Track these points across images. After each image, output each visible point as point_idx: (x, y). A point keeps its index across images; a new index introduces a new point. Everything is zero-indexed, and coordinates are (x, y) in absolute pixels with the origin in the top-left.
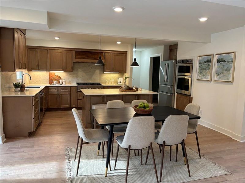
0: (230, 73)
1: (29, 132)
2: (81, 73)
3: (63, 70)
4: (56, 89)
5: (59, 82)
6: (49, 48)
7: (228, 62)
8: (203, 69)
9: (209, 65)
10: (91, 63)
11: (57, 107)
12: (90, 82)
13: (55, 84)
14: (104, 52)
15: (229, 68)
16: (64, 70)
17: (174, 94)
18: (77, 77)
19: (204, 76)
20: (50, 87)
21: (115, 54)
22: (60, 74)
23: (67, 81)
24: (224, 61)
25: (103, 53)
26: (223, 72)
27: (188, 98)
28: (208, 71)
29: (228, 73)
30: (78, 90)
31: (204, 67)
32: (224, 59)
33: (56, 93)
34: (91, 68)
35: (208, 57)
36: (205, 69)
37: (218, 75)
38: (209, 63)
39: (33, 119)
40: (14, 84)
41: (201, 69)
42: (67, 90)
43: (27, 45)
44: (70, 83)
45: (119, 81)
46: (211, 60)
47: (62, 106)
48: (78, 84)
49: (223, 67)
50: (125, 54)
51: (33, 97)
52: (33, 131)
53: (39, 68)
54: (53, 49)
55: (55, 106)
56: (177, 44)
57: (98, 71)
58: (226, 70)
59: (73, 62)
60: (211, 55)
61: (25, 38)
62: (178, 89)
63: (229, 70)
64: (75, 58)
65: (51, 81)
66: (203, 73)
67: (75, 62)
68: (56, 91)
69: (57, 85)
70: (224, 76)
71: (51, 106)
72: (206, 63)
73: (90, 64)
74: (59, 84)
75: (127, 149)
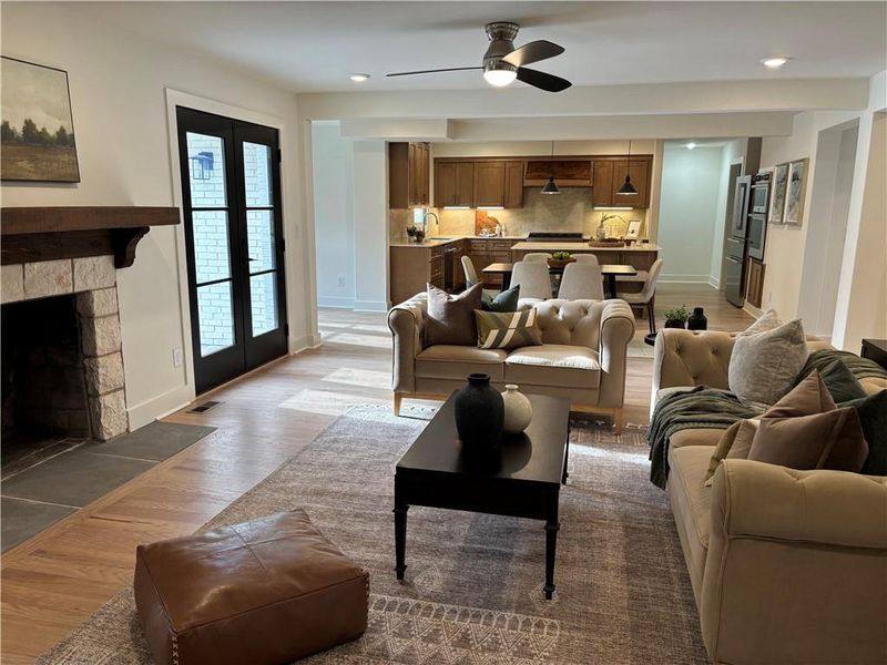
2: (540, 211)
3: (501, 206)
4: (485, 245)
5: (493, 231)
6: (476, 160)
8: (779, 195)
12: (561, 231)
13: (486, 234)
16: (505, 204)
18: (532, 219)
19: (778, 212)
21: (621, 164)
22: (497, 213)
23: (510, 230)
25: (592, 163)
27: (760, 268)
31: (780, 190)
33: (484, 253)
40: (408, 228)
44: (516, 232)
45: (630, 230)
50: (647, 163)
51: (430, 249)
53: (456, 202)
54: (483, 160)
57: (580, 206)
59: (524, 187)
64: (528, 178)
65: (478, 229)
66: (778, 205)
68: (484, 249)
69: (487, 237)
72: (783, 182)
74: (493, 235)
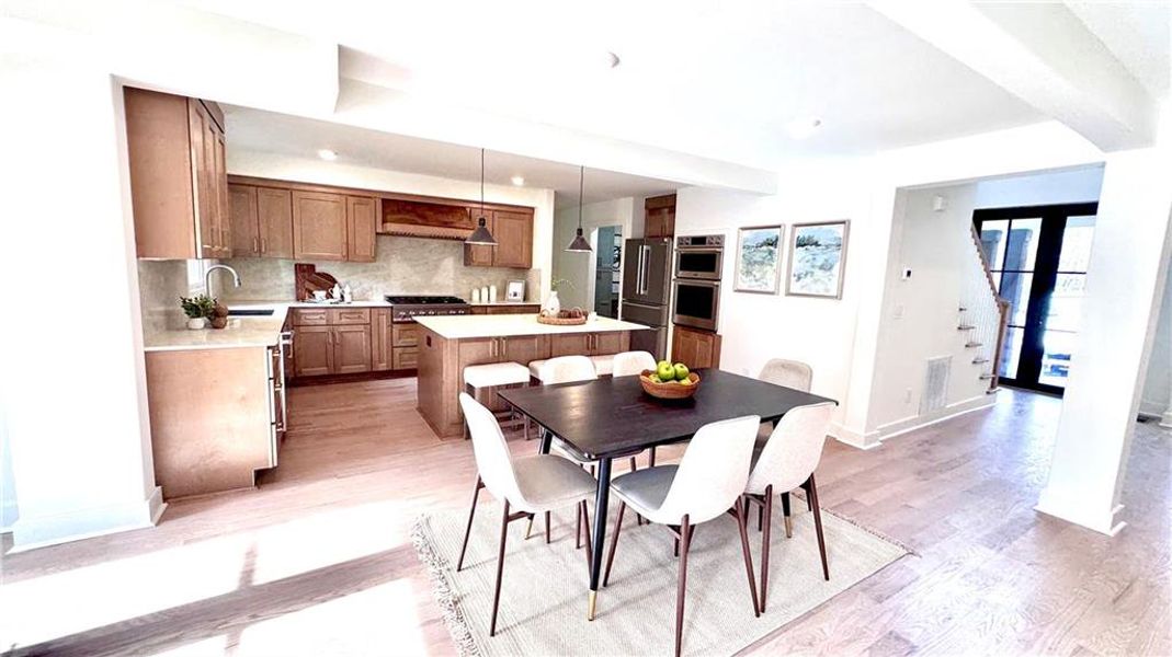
0: (832, 275)
1: (256, 471)
2: (397, 266)
3: (342, 257)
4: (324, 316)
5: (329, 296)
6: (294, 187)
7: (827, 247)
8: (755, 262)
9: (771, 253)
10: (430, 237)
11: (326, 373)
12: (426, 293)
14: (471, 205)
15: (830, 261)
16: (348, 256)
17: (667, 326)
18: (386, 279)
19: (756, 281)
20: (302, 311)
21: (502, 215)
23: (355, 292)
24: (816, 244)
25: (468, 210)
26: (812, 273)
27: (710, 338)
28: (769, 267)
29: (828, 273)
30: (395, 320)
31: (758, 257)
32: (815, 239)
33: (324, 329)
34: (430, 252)
35: (769, 233)
36: (762, 263)
37: (799, 278)
38: (772, 248)
39: (272, 424)
40: (184, 302)
41: (750, 263)
42: (359, 317)
43: (228, 172)
46: (777, 240)
47: (345, 370)
48: (391, 299)
49: (814, 259)
50: (527, 216)
51: (270, 351)
52: (270, 466)
53: (260, 247)
54: (307, 188)
55: (323, 370)
56: (675, 195)
57: (449, 262)
58: (821, 268)
59: (377, 234)
60: (779, 227)
61: (222, 144)
62: (678, 312)
63: (831, 268)
64: (384, 222)
65: (302, 291)
66: (754, 272)
67: (382, 234)
68: (324, 322)
69: (327, 303)
70: (816, 281)
71: (307, 371)
72: (765, 248)
73: (426, 240)
74: (331, 300)
75: (676, 528)
